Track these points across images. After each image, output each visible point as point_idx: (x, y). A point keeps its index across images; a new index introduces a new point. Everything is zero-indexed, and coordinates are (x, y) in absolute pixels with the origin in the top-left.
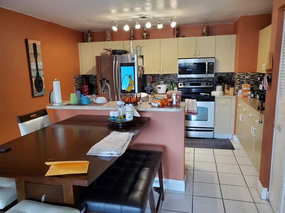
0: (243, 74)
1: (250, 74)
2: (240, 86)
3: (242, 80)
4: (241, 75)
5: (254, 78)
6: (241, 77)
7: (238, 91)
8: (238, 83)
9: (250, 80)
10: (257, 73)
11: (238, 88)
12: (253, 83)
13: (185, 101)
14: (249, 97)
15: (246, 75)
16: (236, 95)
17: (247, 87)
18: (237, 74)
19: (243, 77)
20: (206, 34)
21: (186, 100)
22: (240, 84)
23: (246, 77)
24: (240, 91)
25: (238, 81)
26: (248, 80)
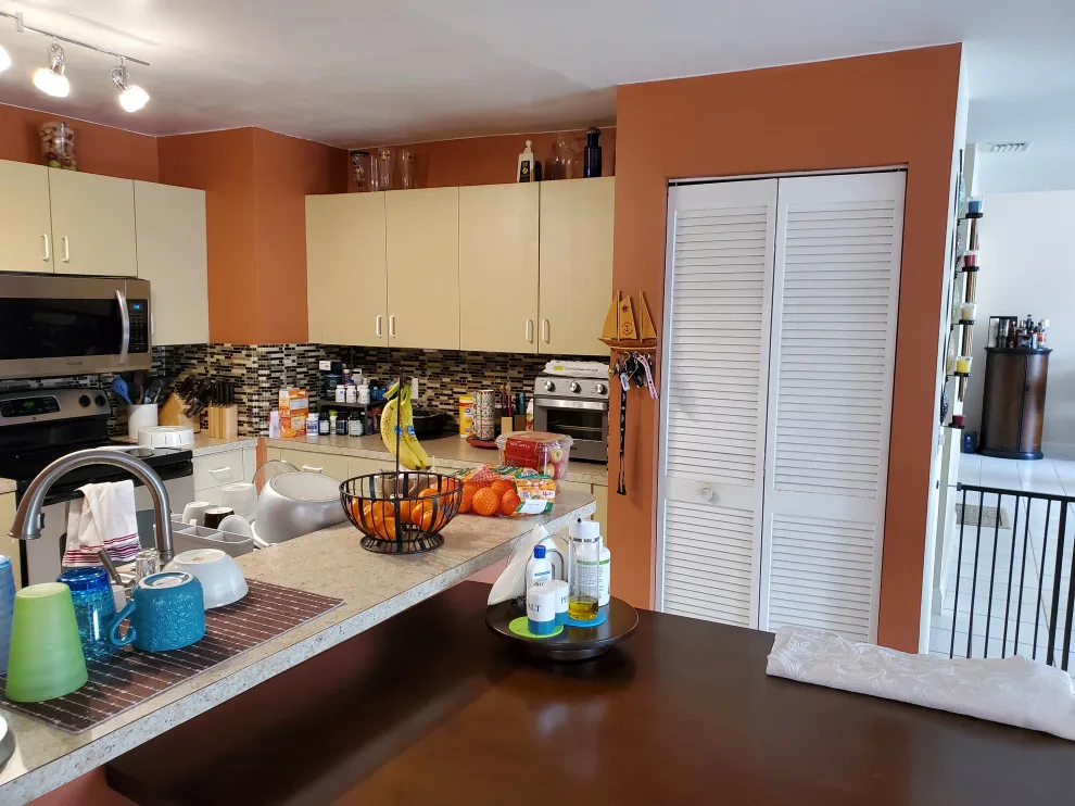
0: (276, 349)
1: (297, 349)
2: (274, 397)
3: (277, 374)
4: (273, 356)
5: (307, 364)
6: (273, 362)
7: (267, 418)
8: (264, 385)
9: (298, 370)
10: (310, 345)
11: (268, 404)
12: (306, 382)
13: (82, 495)
14: (313, 435)
15: (285, 352)
16: (262, 433)
17: (301, 397)
18: (255, 349)
19: (277, 362)
20: (73, 162)
21: (86, 489)
22: (274, 390)
23: (288, 362)
24: (275, 415)
25: (264, 378)
26: (292, 374)
